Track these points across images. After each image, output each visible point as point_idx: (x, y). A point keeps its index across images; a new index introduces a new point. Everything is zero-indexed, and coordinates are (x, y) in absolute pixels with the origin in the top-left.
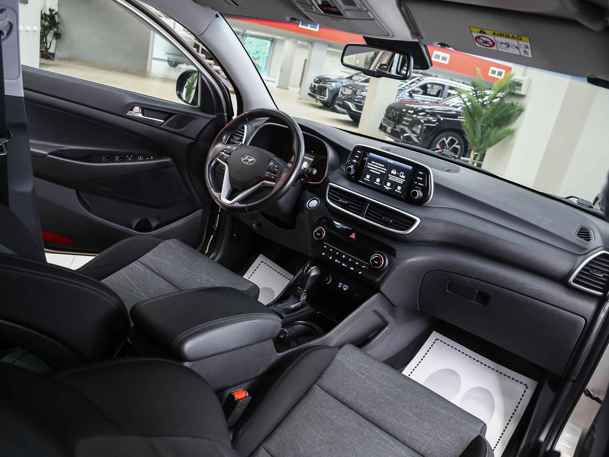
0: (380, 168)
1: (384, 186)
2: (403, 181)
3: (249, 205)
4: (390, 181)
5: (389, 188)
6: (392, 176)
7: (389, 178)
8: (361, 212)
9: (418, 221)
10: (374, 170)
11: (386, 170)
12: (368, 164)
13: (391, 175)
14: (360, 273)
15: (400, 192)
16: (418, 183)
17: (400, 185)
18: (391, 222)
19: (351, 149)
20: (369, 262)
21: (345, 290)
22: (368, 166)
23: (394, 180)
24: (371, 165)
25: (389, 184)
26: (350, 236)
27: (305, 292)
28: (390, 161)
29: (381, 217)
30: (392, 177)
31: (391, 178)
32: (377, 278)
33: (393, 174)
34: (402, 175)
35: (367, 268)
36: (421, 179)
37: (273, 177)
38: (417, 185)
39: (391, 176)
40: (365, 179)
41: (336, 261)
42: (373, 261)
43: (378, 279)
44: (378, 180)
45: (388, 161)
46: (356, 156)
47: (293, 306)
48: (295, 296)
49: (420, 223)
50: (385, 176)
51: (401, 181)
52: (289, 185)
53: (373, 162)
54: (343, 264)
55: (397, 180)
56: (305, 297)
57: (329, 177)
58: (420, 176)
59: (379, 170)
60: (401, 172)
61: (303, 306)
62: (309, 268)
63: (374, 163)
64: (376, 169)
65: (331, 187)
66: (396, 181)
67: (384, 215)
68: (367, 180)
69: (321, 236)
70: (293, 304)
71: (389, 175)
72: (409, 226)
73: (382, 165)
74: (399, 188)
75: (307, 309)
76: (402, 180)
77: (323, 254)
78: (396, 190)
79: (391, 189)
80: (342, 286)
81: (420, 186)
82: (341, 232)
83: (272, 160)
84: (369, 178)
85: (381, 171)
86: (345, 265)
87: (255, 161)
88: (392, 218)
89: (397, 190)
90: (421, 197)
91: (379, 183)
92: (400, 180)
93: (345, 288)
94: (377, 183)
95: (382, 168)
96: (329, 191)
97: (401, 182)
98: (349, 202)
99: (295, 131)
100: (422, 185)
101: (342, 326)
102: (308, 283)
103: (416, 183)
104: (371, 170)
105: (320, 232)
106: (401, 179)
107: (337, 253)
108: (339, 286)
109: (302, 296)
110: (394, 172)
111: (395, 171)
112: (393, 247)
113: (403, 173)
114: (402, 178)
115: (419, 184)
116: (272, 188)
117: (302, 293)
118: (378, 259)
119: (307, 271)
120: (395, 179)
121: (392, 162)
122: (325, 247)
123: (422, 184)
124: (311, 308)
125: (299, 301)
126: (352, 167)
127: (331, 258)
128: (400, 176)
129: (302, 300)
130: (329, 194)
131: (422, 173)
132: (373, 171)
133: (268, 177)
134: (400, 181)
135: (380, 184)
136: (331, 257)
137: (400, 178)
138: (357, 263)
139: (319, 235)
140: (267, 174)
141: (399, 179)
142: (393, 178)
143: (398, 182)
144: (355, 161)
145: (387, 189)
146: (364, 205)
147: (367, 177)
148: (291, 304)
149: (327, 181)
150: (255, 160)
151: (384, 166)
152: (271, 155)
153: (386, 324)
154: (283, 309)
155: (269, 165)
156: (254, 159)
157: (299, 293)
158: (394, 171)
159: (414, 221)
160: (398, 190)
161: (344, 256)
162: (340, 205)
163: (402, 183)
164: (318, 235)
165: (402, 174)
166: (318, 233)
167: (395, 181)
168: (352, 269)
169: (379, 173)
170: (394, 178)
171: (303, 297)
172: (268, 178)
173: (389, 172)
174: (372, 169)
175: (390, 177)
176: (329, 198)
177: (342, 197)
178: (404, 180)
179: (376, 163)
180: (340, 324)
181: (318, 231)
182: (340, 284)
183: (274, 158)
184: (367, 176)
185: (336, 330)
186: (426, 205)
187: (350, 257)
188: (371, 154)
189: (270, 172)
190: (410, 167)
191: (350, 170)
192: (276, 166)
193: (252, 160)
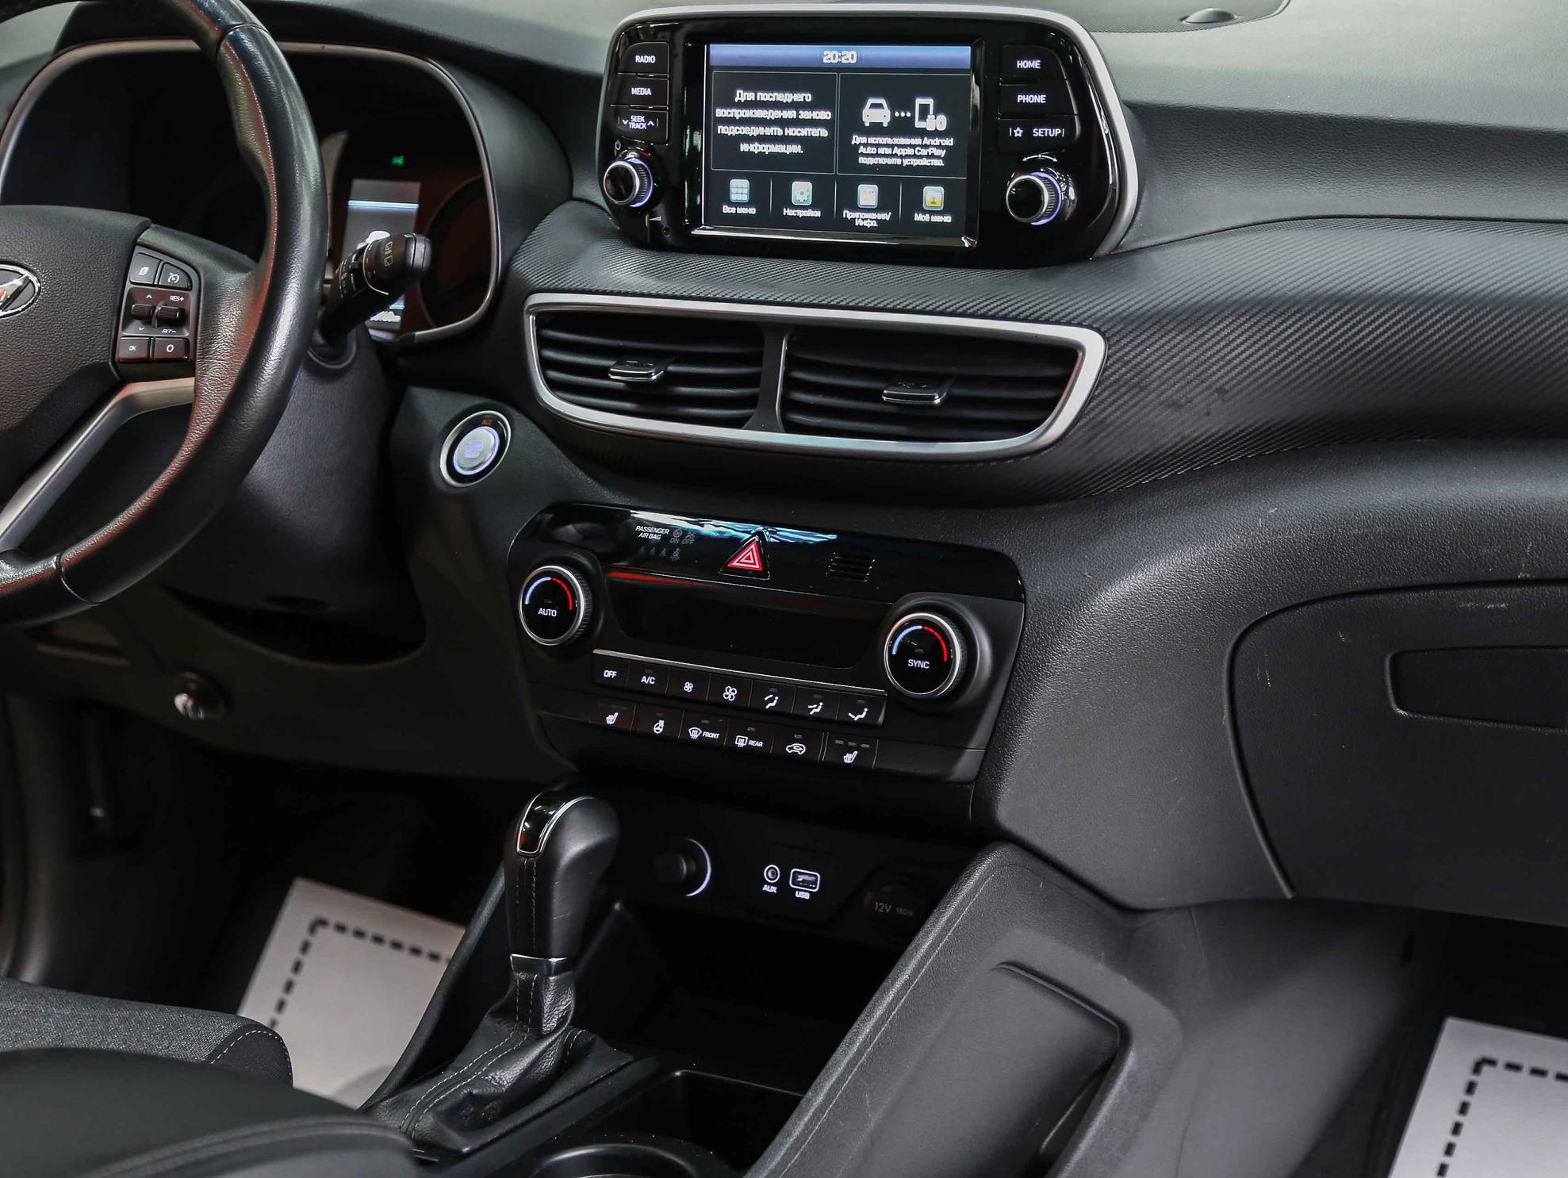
0: (790, 114)
1: (848, 214)
2: (940, 147)
3: (71, 554)
4: (874, 174)
5: (873, 216)
6: (871, 140)
7: (862, 160)
8: (750, 402)
9: (1094, 347)
10: (763, 139)
11: (825, 115)
12: (720, 113)
13: (863, 140)
14: (849, 758)
15: (948, 219)
16: (1028, 133)
17: (930, 175)
18: (937, 401)
19: (598, 63)
20: (880, 680)
21: (807, 896)
22: (722, 129)
23: (890, 161)
24: (738, 113)
25: (868, 194)
26: (735, 563)
27: (560, 969)
28: (832, 55)
29: (875, 396)
30: (878, 146)
31: (871, 151)
32: (956, 759)
33: (876, 129)
34: (931, 117)
35: (881, 719)
36: (1041, 99)
37: (170, 349)
38: (1032, 144)
39: (866, 145)
40: (726, 209)
41: (694, 733)
42: (898, 662)
43: (966, 764)
44: (801, 191)
45: (825, 61)
46: (635, 91)
47: (507, 1076)
48: (505, 1013)
49: (1107, 357)
50: (836, 150)
51: (932, 153)
52: (279, 368)
53: (742, 95)
54: (741, 742)
55: (910, 151)
56: (568, 1001)
57: (520, 265)
58: (1030, 80)
59: (791, 132)
60: (919, 101)
61: (569, 1060)
62: (539, 820)
63: (751, 96)
64: (769, 131)
65: (550, 319)
66: (906, 162)
67: (890, 378)
68: (741, 210)
69: (568, 614)
70: (503, 1063)
71: (857, 139)
72: (1047, 394)
73: (799, 97)
74: (934, 195)
75: (601, 1071)
76: (937, 141)
77: (611, 719)
78: (919, 217)
79: (886, 216)
80: (782, 884)
81: (1046, 144)
82: (676, 555)
83: (138, 249)
84: (745, 198)
85: (804, 132)
86: (752, 743)
87: (37, 285)
88: (936, 381)
89: (924, 212)
90: (1070, 211)
91: (813, 207)
92: (926, 146)
93: (805, 884)
94: (801, 213)
95: (805, 115)
96: (542, 342)
97: (932, 156)
98: (671, 368)
99: (222, 38)
100: (1057, 132)
101: (829, 1098)
102: (562, 909)
103: (1018, 132)
104: (744, 147)
105: (559, 593)
106: (927, 141)
107: (688, 687)
108: (766, 888)
109: (548, 999)
110: (876, 113)
111: (882, 101)
112: (996, 546)
113: (930, 101)
114: (936, 134)
115: (1038, 132)
116: (180, 414)
117: (541, 985)
118: (932, 644)
119: (531, 840)
120: (896, 151)
121: (848, 55)
122: (609, 674)
123: (1053, 127)
124: (630, 1058)
125: (540, 1037)
126: (630, 161)
127: (659, 727)
128: (918, 124)
129: (553, 1023)
130: (545, 364)
131: (1035, 64)
132: (756, 148)
133: (144, 355)
134: (924, 152)
135: (818, 214)
136: (661, 723)
137: (923, 133)
138: (815, 709)
139: (553, 613)
140: (132, 340)
141: (918, 141)
142: (881, 151)
143: (915, 162)
144: (637, 122)
145: (869, 224)
146: (756, 359)
147: (734, 198)
148: (493, 1068)
149: (512, 292)
150: (34, 279)
151: (809, 97)
152: (126, 222)
153: (1120, 1035)
154: (448, 1104)
155: (128, 286)
156: (26, 273)
157: (526, 985)
158: (874, 106)
159: (1068, 356)
160: (932, 213)
161: (730, 694)
162: (628, 405)
163: (939, 163)
164: (548, 618)
165: (924, 110)
166: (546, 607)
167: (898, 161)
168: (798, 749)
169: (796, 149)
170: (888, 151)
171: (554, 1004)
172: (145, 361)
173: (850, 122)
174: (749, 139)
175: (862, 150)
176: (553, 385)
177: (620, 355)
178: (949, 142)
179: (763, 96)
180: (817, 1093)
181: (539, 598)
182: (770, 873)
183: (148, 236)
184: (733, 190)
185: (797, 1132)
186: (1118, 246)
187: (764, 687)
188: (721, 52)
189: (146, 319)
190: (960, 54)
191: (621, 180)
192: (174, 278)
193: (18, 282)
